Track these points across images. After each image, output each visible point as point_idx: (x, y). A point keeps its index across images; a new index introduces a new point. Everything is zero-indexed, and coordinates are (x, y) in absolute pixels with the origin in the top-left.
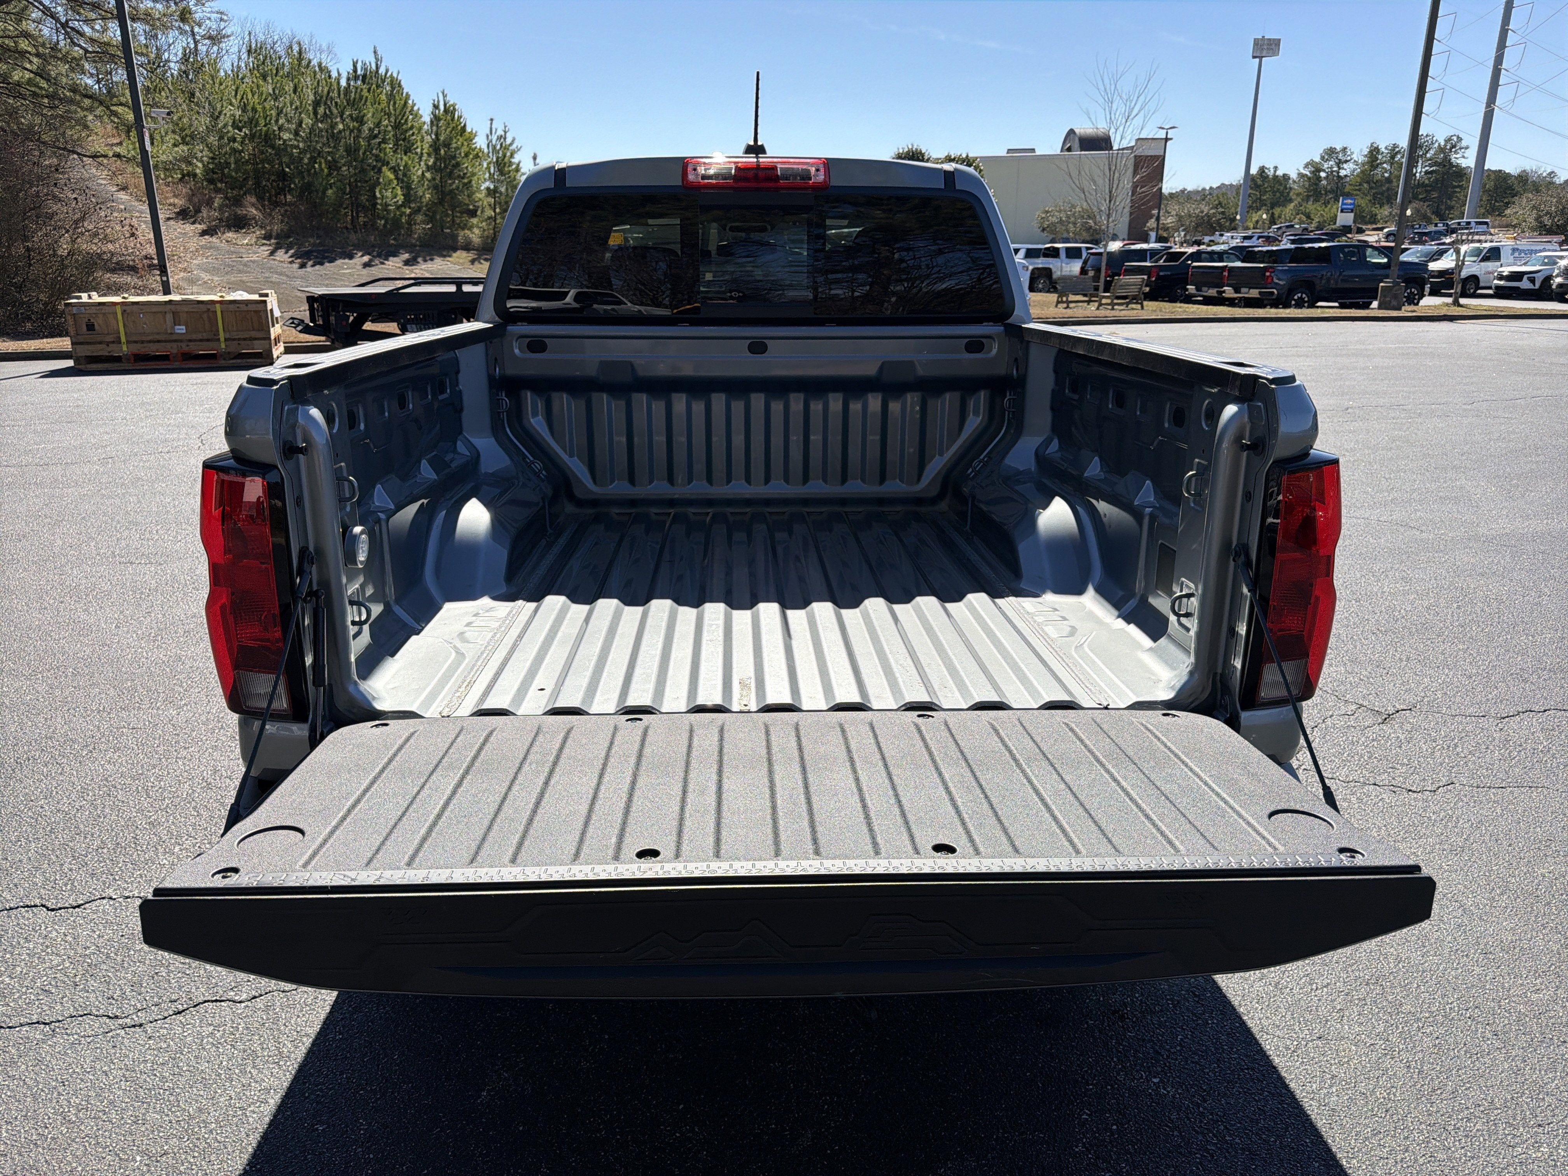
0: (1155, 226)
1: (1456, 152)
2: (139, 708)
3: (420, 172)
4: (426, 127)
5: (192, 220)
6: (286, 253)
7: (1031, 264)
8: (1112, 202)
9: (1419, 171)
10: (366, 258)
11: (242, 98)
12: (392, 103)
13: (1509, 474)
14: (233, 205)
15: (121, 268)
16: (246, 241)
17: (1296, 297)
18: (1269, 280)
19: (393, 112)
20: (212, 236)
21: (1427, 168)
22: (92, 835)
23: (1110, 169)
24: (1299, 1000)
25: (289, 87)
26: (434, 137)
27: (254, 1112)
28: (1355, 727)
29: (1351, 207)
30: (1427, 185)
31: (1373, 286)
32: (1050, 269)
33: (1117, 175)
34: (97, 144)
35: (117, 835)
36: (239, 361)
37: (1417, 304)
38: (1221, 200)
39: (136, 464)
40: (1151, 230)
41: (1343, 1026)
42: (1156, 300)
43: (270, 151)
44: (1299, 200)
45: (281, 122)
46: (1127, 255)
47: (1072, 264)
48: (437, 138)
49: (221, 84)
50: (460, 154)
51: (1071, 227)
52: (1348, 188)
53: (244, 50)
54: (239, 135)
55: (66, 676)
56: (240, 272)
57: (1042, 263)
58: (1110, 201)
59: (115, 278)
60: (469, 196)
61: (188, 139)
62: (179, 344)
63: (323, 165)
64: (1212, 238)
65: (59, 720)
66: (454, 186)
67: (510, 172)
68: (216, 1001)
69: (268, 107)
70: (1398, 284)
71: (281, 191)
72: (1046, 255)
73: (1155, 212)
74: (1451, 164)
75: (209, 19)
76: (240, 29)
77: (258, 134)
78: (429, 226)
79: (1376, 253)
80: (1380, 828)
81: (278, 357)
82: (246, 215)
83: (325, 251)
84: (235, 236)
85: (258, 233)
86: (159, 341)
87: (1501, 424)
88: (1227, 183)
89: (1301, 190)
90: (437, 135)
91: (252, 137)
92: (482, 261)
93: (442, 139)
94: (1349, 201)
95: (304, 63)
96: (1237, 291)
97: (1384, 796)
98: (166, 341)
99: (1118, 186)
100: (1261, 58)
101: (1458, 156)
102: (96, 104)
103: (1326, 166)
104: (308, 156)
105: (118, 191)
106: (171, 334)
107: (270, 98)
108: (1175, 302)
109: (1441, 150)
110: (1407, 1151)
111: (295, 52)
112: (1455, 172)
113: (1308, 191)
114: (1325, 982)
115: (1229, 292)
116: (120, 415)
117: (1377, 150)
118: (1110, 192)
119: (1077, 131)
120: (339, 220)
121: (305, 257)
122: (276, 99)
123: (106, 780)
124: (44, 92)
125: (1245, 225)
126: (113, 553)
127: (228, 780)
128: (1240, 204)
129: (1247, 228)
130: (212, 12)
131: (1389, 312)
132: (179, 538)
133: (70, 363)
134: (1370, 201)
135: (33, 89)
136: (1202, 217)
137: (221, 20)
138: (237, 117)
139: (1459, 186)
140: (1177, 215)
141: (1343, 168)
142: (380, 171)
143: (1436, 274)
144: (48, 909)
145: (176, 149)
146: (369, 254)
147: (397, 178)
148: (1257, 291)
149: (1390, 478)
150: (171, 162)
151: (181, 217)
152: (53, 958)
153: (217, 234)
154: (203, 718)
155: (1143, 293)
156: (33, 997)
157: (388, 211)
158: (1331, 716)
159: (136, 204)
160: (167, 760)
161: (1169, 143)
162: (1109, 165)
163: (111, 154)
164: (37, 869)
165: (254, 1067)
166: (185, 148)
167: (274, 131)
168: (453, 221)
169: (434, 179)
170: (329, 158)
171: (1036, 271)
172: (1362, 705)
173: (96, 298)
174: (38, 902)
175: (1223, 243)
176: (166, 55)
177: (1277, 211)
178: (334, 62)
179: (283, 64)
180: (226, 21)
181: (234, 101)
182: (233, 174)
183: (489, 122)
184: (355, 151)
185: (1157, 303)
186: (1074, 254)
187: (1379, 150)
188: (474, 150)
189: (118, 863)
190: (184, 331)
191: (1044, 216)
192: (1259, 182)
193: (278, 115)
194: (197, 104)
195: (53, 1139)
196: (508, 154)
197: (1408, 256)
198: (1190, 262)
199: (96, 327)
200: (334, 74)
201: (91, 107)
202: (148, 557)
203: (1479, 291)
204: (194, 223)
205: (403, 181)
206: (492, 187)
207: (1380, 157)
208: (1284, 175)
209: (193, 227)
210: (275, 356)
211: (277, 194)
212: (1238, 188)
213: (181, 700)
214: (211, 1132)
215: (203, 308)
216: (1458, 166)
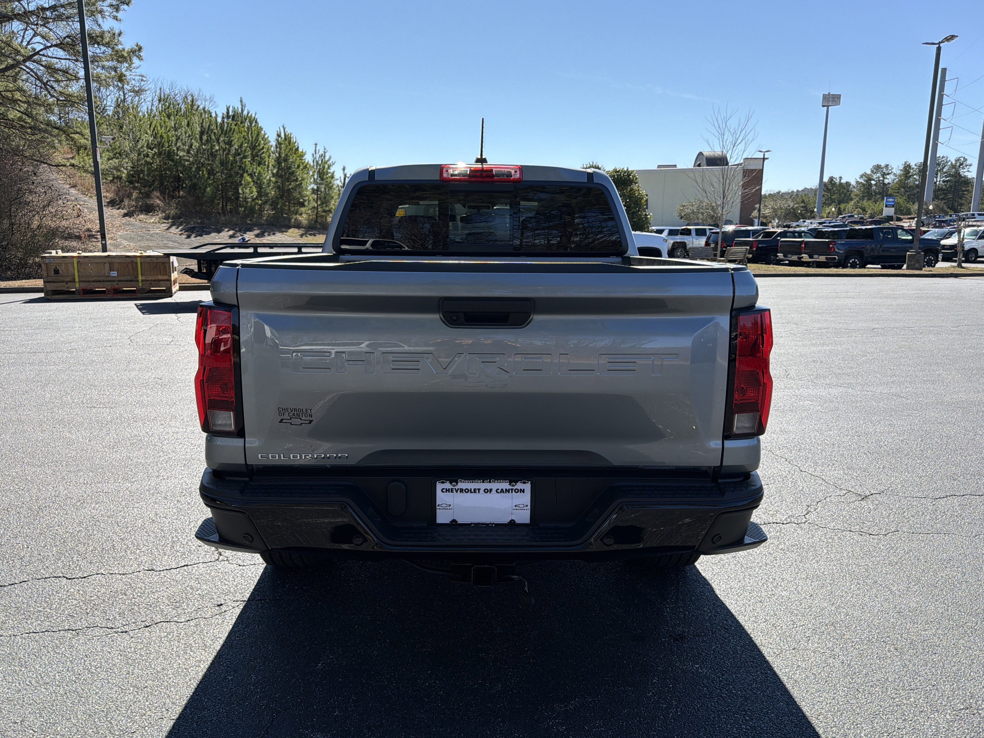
0: (757, 215)
1: (963, 168)
2: (108, 482)
3: (268, 177)
4: (272, 149)
5: (118, 207)
6: (177, 228)
7: (672, 239)
8: (725, 199)
9: (938, 180)
10: (231, 232)
11: (154, 130)
12: (250, 133)
13: (972, 368)
14: (145, 197)
15: (70, 237)
16: (152, 221)
17: (851, 261)
18: (832, 250)
19: (250, 139)
20: (130, 217)
21: (944, 178)
22: (88, 544)
23: (723, 178)
24: (785, 632)
25: (184, 123)
26: (277, 155)
27: (193, 670)
28: (844, 502)
29: (893, 203)
30: (944, 190)
31: (903, 254)
32: (685, 243)
33: (728, 181)
34: (58, 158)
35: (102, 544)
36: (150, 294)
37: (934, 266)
38: (804, 198)
39: (91, 353)
40: (755, 218)
41: (808, 644)
42: (757, 263)
43: (170, 163)
44: (857, 199)
45: (178, 144)
46: (737, 233)
47: (700, 240)
48: (280, 156)
49: (140, 121)
50: (294, 166)
51: (700, 216)
52: (890, 191)
53: (156, 99)
54: (151, 153)
55: (62, 466)
56: (147, 240)
57: (680, 239)
58: (724, 198)
59: (67, 243)
60: (300, 193)
61: (117, 155)
62: (112, 283)
63: (205, 172)
64: (797, 223)
65: (61, 487)
66: (290, 187)
67: (327, 178)
68: (167, 622)
69: (170, 135)
70: (919, 253)
71: (177, 189)
72: (682, 234)
73: (757, 206)
74: (960, 176)
75: (134, 79)
76: (153, 86)
77: (163, 152)
78: (274, 212)
79: (905, 232)
80: (849, 552)
81: (175, 293)
82: (153, 204)
83: (204, 227)
84: (145, 217)
85: (160, 215)
86: (99, 281)
87: (974, 339)
88: (808, 187)
89: (858, 192)
90: (279, 154)
91: (160, 154)
92: (308, 235)
93: (283, 156)
94: (891, 200)
95: (195, 107)
96: (811, 257)
97: (854, 537)
98: (104, 281)
99: (728, 188)
100: (828, 106)
101: (965, 170)
102: (61, 133)
103: (875, 177)
104: (195, 166)
105: (70, 188)
106: (108, 276)
107: (172, 129)
108: (769, 264)
109: (953, 166)
110: (834, 699)
111: (189, 101)
112: (963, 181)
113: (863, 192)
114: (802, 624)
115: (805, 258)
116: (77, 325)
117: (909, 166)
118: (724, 192)
119: (705, 153)
120: (213, 207)
121: (190, 231)
122: (175, 131)
123: (93, 517)
124: (28, 125)
125: (821, 215)
126: (82, 401)
127: (164, 519)
128: (817, 201)
129: (823, 217)
130: (136, 75)
131: (914, 271)
132: (122, 394)
133: (42, 295)
134: (906, 199)
135: (21, 123)
136: (789, 209)
137: (142, 80)
138: (150, 141)
139: (966, 190)
140: (772, 208)
141: (886, 178)
142: (242, 176)
143: (948, 247)
144: (67, 578)
145: (111, 161)
146: (233, 230)
147: (253, 181)
148: (825, 257)
149: (894, 369)
150: (107, 170)
151: (110, 205)
152: (73, 601)
153: (133, 216)
154: (147, 488)
155: (747, 258)
156: (64, 618)
157: (247, 202)
158: (830, 496)
159: (82, 196)
160: (127, 508)
161: (766, 161)
162: (723, 175)
163: (68, 164)
164: (59, 560)
165: (191, 651)
166: (117, 161)
167: (174, 150)
168: (289, 209)
169: (277, 182)
170: (209, 168)
171: (676, 244)
172: (850, 491)
173: (60, 253)
174: (61, 575)
175: (805, 226)
176: (105, 102)
177: (842, 206)
178: (214, 107)
179: (181, 109)
180: (145, 81)
181: (148, 131)
182: (146, 177)
183: (314, 146)
184: (226, 163)
185: (756, 265)
186: (700, 233)
187: (910, 167)
188: (303, 164)
189: (105, 557)
190: (116, 275)
191: (681, 208)
192: (830, 187)
193: (177, 140)
194: (124, 133)
195: (84, 680)
196: (326, 166)
197: (928, 235)
198: (779, 238)
199: (60, 272)
200: (214, 115)
201: (58, 135)
202: (104, 404)
203: (979, 259)
204: (118, 209)
205: (257, 183)
206: (315, 187)
207: (911, 171)
208: (847, 183)
209: (118, 211)
210: (173, 292)
211: (174, 190)
212: (815, 191)
213: (133, 478)
214: (170, 678)
215: (129, 260)
216: (965, 177)
